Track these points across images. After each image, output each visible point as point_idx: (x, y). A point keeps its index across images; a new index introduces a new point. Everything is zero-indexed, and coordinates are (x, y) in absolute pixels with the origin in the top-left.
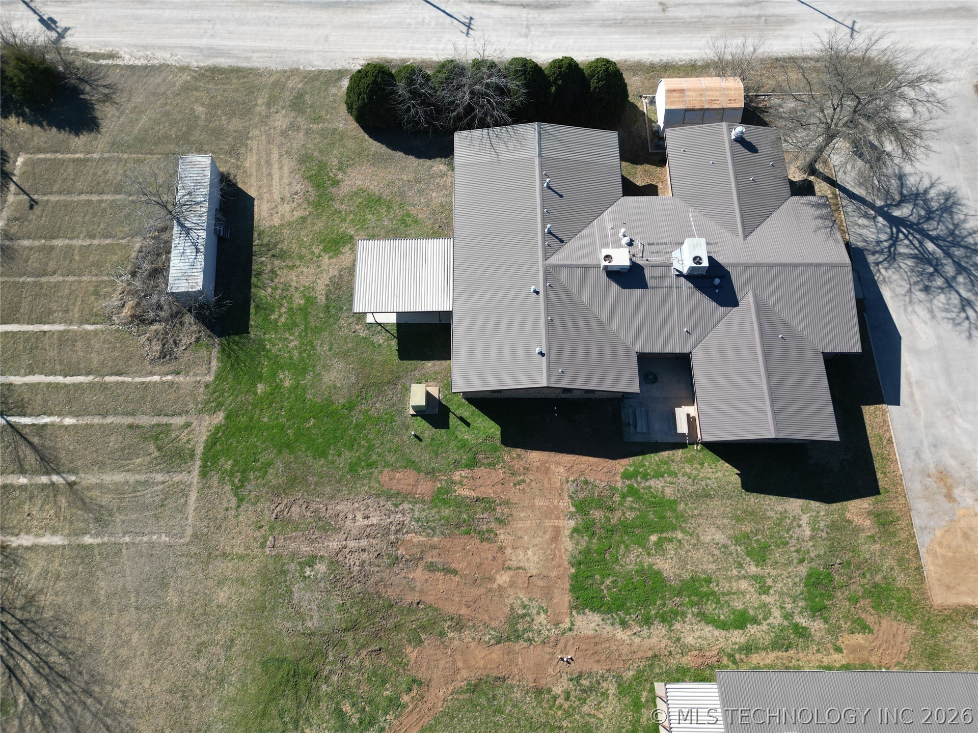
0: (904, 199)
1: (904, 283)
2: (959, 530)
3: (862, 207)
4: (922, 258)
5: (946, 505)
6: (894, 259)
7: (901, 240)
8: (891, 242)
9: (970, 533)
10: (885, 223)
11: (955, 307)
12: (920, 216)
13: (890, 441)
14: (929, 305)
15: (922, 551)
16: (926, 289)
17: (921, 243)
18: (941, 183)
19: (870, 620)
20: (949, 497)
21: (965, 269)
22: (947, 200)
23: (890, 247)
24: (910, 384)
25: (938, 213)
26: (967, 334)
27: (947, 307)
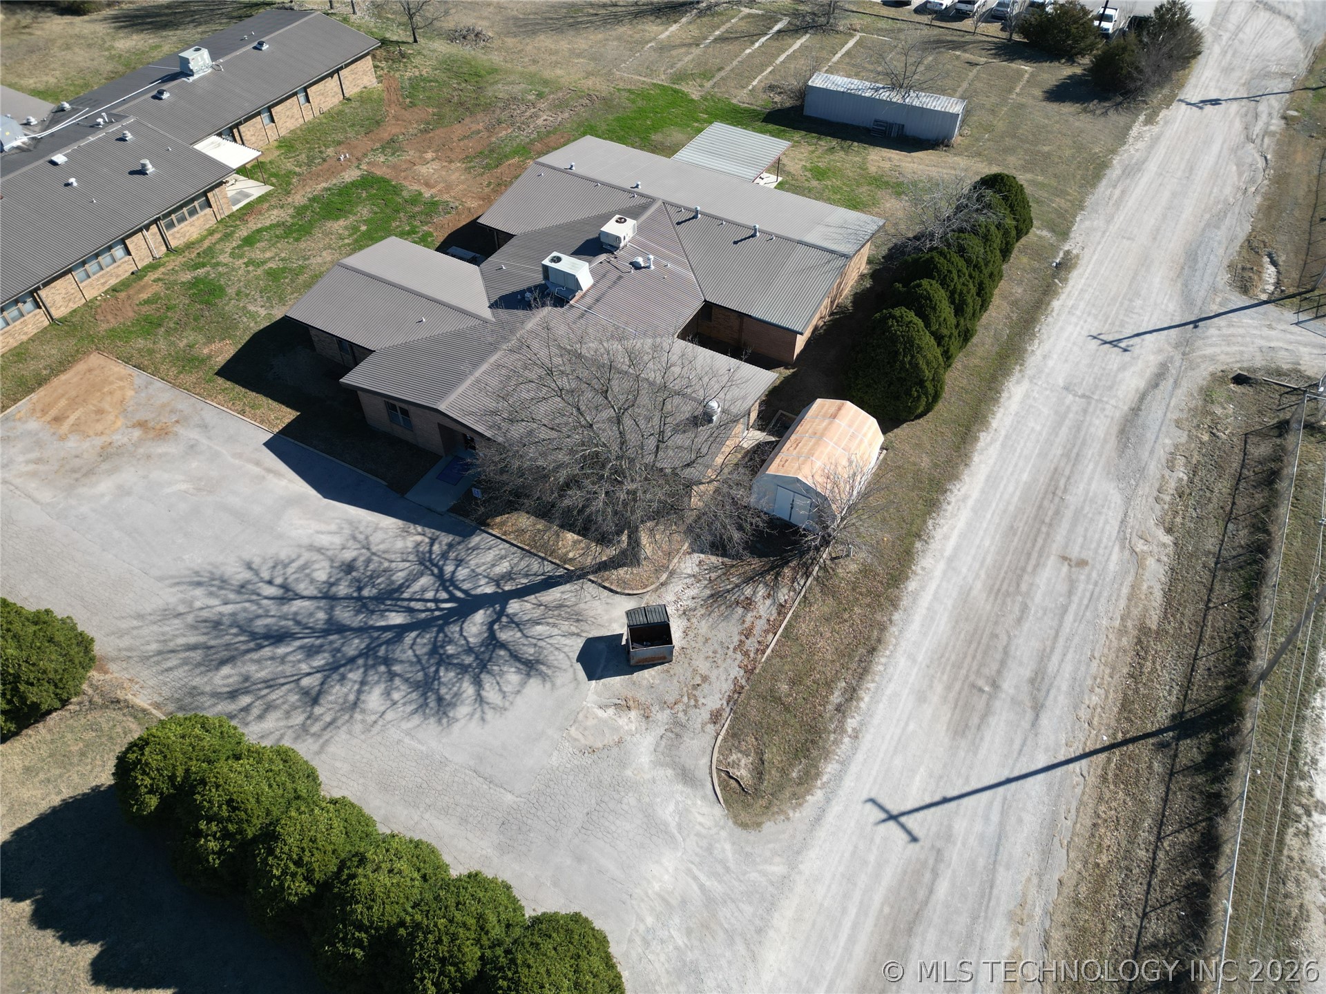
0: (492, 642)
1: (382, 547)
2: (111, 410)
3: (525, 581)
4: (391, 596)
5: (142, 415)
6: (421, 563)
7: (437, 591)
8: (447, 576)
9: (98, 417)
10: (479, 591)
11: (297, 580)
12: (451, 642)
13: (243, 412)
14: (330, 553)
15: (136, 372)
16: (349, 568)
17: (410, 611)
18: (472, 715)
19: (145, 309)
20: (142, 425)
21: (326, 632)
22: (440, 700)
23: (441, 570)
24: (269, 471)
25: (433, 669)
26: (254, 566)
27: (307, 571)
